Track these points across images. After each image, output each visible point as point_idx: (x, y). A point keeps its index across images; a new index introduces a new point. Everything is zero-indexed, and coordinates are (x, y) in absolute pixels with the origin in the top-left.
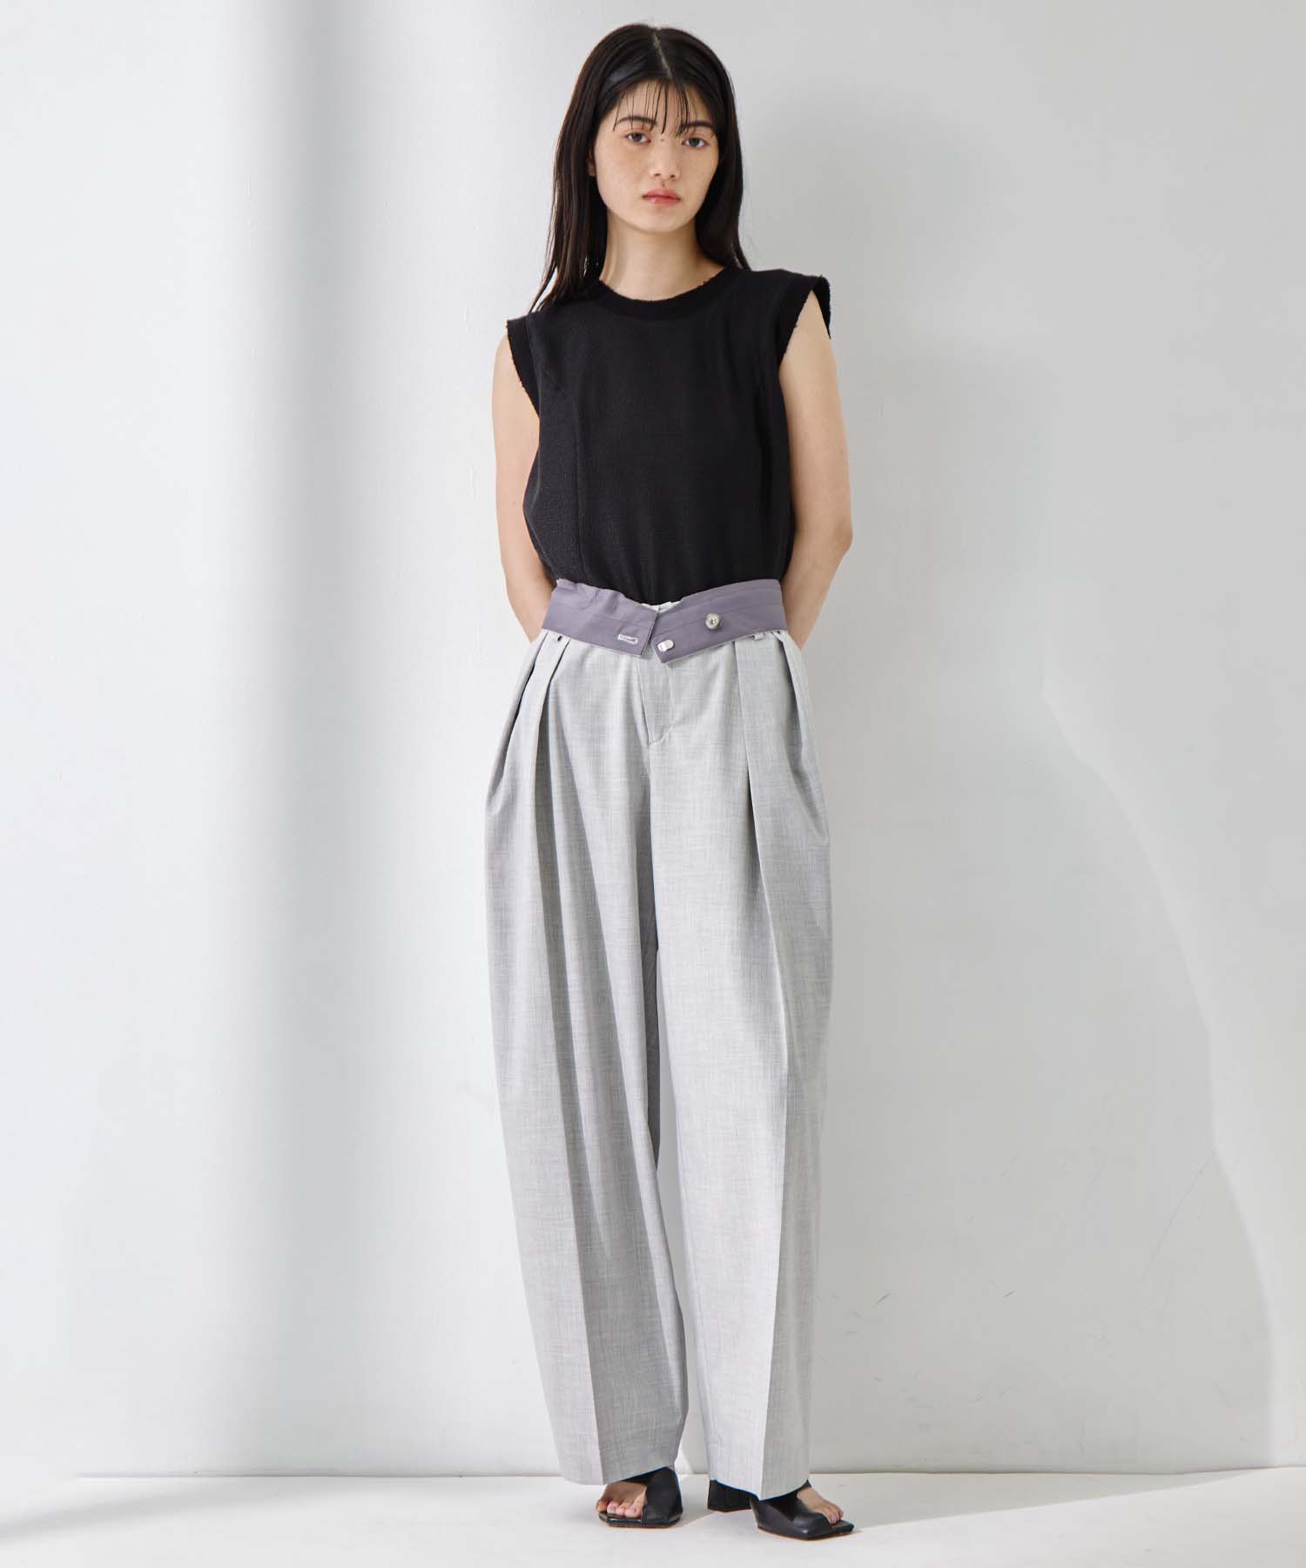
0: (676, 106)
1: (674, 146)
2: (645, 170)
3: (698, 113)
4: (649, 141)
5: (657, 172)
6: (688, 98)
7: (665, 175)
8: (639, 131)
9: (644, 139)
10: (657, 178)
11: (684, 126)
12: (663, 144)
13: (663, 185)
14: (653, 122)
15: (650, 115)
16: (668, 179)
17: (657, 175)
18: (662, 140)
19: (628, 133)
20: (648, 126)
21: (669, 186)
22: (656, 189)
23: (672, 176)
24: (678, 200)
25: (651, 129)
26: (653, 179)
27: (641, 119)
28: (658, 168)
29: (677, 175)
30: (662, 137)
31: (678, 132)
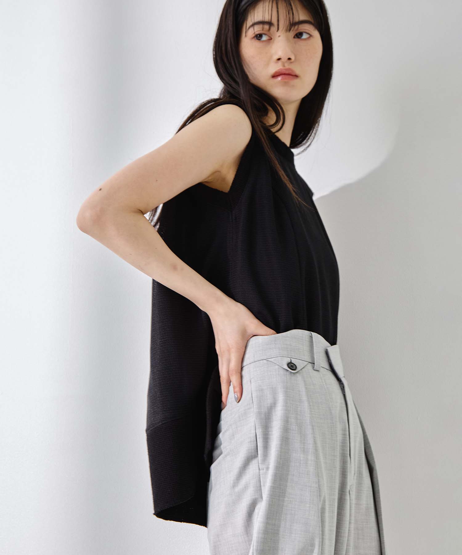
0: (285, 12)
1: (288, 39)
2: (271, 57)
3: (301, 15)
4: (271, 39)
5: (278, 57)
6: (292, 5)
7: (284, 59)
8: (261, 32)
9: (264, 38)
10: (280, 62)
11: (292, 25)
12: (280, 38)
13: (284, 66)
14: (270, 24)
15: (267, 18)
16: (286, 62)
17: (279, 59)
18: (279, 36)
20: (266, 27)
21: (287, 66)
22: (281, 69)
23: (289, 59)
24: (296, 76)
25: (269, 29)
26: (276, 63)
27: (262, 23)
28: (280, 54)
29: (293, 58)
30: (278, 34)
31: (289, 29)
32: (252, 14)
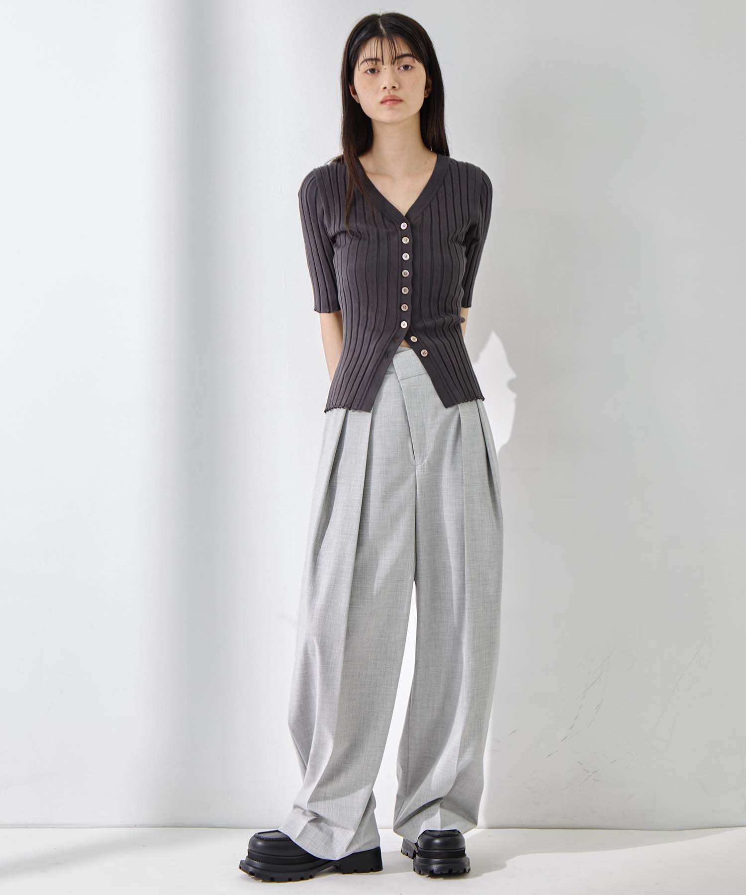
0: (388, 48)
1: (393, 71)
2: (380, 86)
3: (403, 49)
4: (379, 71)
5: (384, 86)
6: (395, 41)
7: (390, 87)
8: (372, 67)
9: (376, 71)
10: (386, 90)
11: (396, 58)
13: (389, 93)
14: (376, 60)
15: (374, 56)
16: (391, 89)
17: (385, 88)
18: (385, 69)
19: (366, 69)
20: (374, 62)
21: (392, 92)
22: (386, 97)
23: (394, 87)
24: (401, 101)
25: (376, 64)
26: (384, 91)
27: (371, 60)
28: (385, 84)
29: (397, 86)
30: (384, 67)
31: (393, 63)
32: (363, 52)
